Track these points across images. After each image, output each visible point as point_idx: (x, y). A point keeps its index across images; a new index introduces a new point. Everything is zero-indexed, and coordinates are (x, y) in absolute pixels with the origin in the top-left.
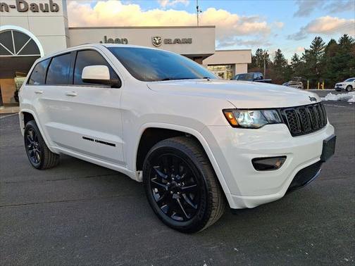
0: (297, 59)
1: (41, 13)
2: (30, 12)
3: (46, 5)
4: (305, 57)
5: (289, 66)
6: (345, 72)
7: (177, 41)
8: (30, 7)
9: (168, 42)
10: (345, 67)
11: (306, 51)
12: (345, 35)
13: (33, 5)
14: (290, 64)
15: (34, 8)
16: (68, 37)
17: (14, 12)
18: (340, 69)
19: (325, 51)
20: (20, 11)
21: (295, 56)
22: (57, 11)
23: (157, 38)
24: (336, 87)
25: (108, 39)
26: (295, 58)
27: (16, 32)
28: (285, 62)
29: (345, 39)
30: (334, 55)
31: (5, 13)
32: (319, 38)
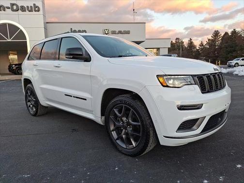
0: (203, 45)
1: (27, 12)
2: (20, 12)
3: (31, 7)
4: (208, 43)
5: (198, 50)
6: (234, 54)
7: (120, 32)
8: (20, 8)
9: (114, 33)
10: (234, 51)
11: (209, 40)
12: (234, 30)
13: (22, 7)
14: (198, 48)
15: (23, 9)
16: (45, 29)
17: (9, 11)
18: (231, 52)
19: (222, 40)
20: (13, 10)
21: (202, 43)
22: (39, 11)
23: (106, 30)
24: (228, 64)
25: (73, 30)
26: (202, 45)
27: (10, 25)
28: (195, 47)
29: (234, 32)
30: (227, 43)
31: (3, 12)
32: (217, 31)
